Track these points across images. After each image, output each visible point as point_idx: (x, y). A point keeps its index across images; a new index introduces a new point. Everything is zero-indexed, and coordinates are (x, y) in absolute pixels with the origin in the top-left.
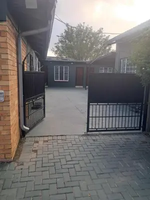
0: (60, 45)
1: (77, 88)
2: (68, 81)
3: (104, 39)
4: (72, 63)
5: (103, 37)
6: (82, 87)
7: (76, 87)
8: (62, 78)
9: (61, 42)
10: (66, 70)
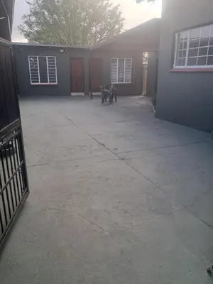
0: (33, 19)
1: (75, 96)
2: (56, 83)
3: (109, 11)
4: (62, 51)
5: (109, 8)
6: (83, 94)
7: (73, 94)
8: (44, 79)
9: (35, 14)
10: (52, 62)
